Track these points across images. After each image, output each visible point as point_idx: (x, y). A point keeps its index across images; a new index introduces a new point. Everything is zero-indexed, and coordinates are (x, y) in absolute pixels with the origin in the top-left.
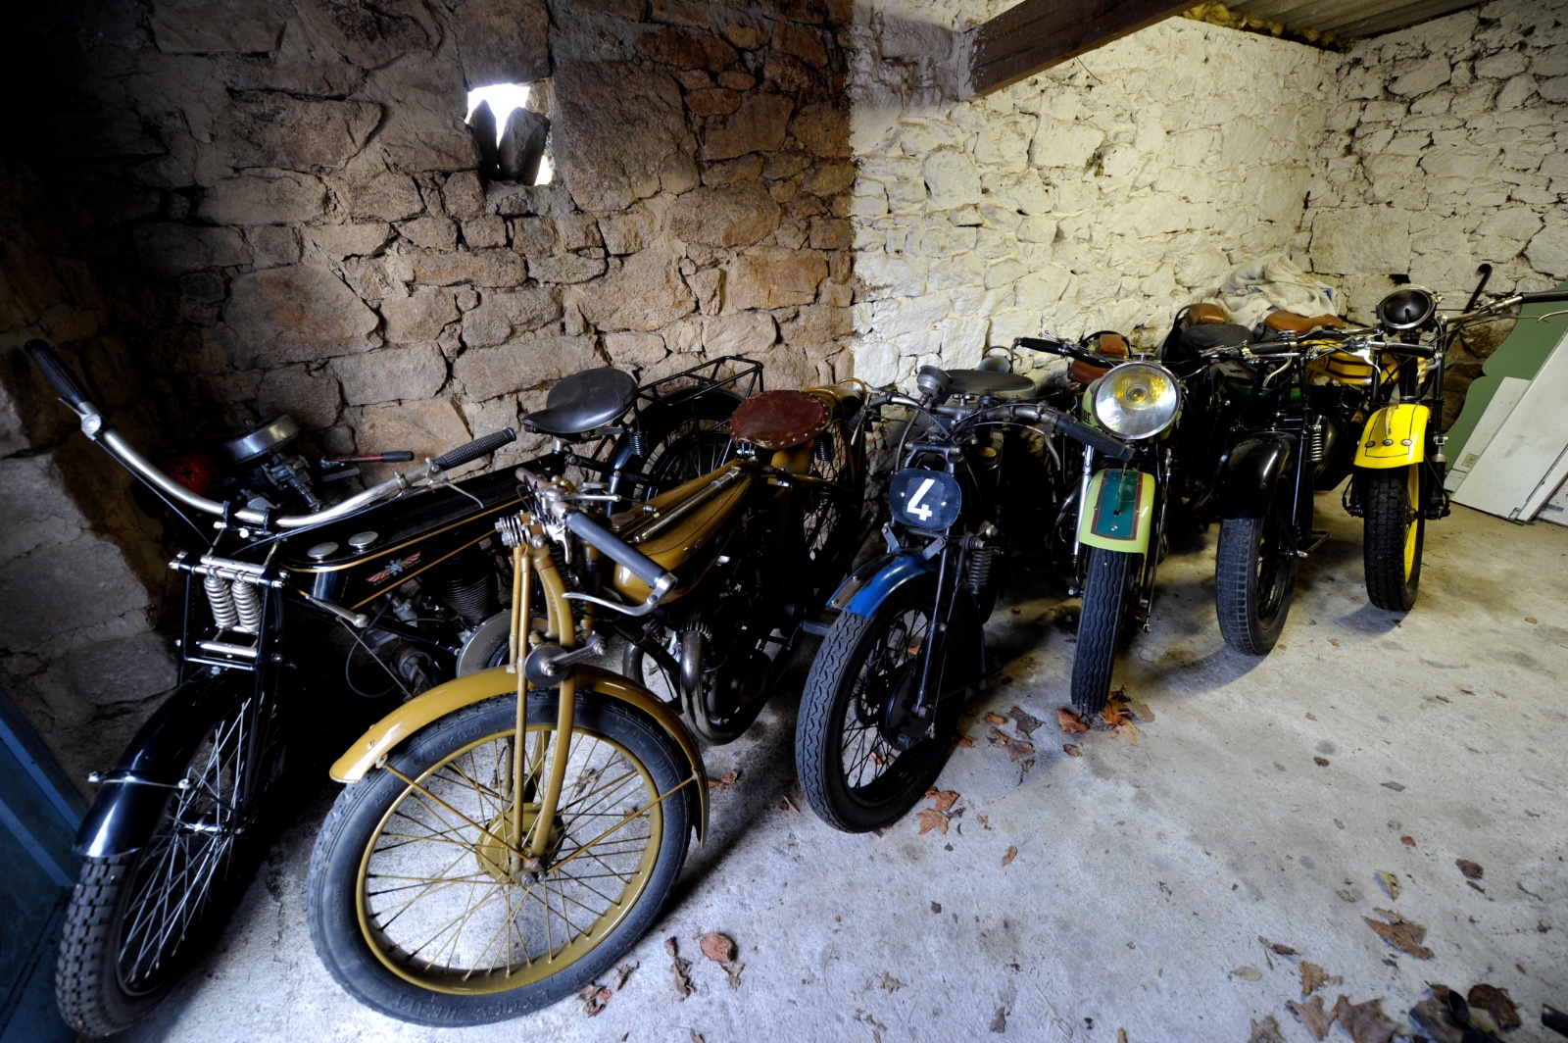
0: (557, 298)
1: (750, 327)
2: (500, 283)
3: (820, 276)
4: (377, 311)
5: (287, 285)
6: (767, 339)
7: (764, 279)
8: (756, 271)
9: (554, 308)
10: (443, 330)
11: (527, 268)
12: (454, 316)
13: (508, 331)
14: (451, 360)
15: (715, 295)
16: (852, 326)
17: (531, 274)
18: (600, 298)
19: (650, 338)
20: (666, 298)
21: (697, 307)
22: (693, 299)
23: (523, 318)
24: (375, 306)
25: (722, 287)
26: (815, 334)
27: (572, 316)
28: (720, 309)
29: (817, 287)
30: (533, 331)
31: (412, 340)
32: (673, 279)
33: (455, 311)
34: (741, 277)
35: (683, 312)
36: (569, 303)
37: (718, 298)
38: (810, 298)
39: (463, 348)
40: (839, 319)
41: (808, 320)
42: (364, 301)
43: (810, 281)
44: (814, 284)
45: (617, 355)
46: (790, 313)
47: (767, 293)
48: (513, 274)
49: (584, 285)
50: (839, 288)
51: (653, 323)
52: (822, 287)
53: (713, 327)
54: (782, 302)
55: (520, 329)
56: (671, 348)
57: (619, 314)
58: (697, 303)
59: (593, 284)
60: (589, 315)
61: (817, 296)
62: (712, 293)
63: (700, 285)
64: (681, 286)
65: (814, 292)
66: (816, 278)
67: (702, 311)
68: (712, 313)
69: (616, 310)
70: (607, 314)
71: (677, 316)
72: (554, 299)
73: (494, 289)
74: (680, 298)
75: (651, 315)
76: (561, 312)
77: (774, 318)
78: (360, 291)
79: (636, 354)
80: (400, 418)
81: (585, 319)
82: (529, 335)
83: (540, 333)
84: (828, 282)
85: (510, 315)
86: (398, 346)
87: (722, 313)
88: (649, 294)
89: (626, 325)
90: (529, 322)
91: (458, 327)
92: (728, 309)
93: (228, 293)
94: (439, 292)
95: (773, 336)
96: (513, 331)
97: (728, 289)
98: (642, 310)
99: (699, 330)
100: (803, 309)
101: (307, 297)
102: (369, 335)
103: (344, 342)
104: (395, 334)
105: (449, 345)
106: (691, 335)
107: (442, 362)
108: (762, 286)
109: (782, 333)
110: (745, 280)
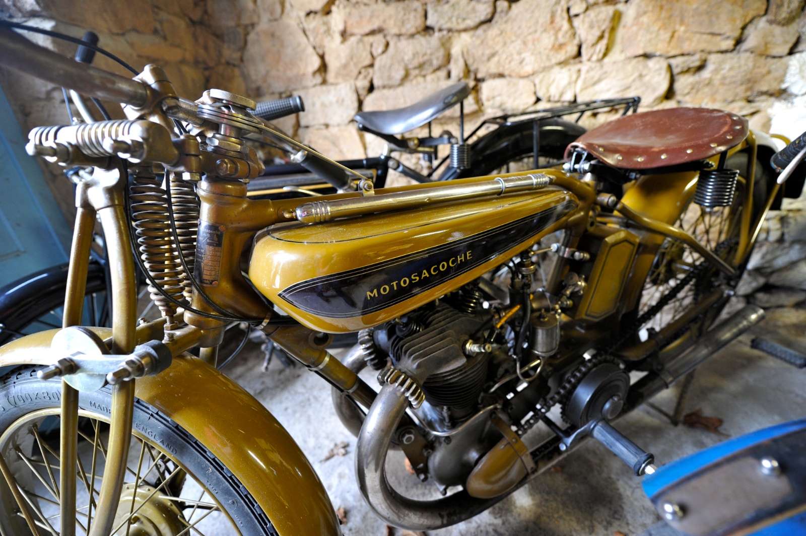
0: (446, 44)
1: (636, 75)
2: (403, 31)
3: (751, 14)
4: (322, 57)
5: (273, 35)
6: (654, 90)
7: (670, 17)
8: (662, 7)
9: (441, 53)
10: (360, 73)
11: (426, 16)
12: (368, 62)
13: (402, 73)
14: (362, 98)
15: (601, 37)
16: (782, 81)
17: (430, 22)
18: (482, 42)
19: (522, 83)
20: (547, 40)
21: (579, 54)
22: (576, 42)
23: (416, 63)
24: (321, 52)
25: (613, 29)
26: (722, 89)
27: (456, 60)
28: (605, 55)
29: (744, 28)
30: (424, 76)
31: (340, 80)
32: (558, 19)
33: (369, 57)
34: (639, 15)
35: (561, 56)
36: (456, 50)
37: (603, 43)
38: (729, 44)
39: (371, 89)
40: (764, 71)
41: (716, 71)
42: (314, 48)
43: (733, 20)
44: (739, 24)
45: (488, 100)
46: (695, 61)
47: (668, 35)
48: (414, 22)
49: (471, 33)
50: (777, 30)
51: (528, 69)
52: (750, 30)
53: (592, 73)
54: (686, 47)
55: (414, 73)
56: (540, 95)
57: (496, 59)
58: (580, 47)
59: (480, 31)
60: (470, 62)
61: (739, 41)
62: (598, 34)
63: (586, 25)
64: (565, 25)
65: (737, 34)
66: (745, 16)
67: (585, 55)
68: (595, 58)
69: (493, 55)
70: (485, 58)
71: (554, 61)
72: (443, 45)
73: (399, 36)
74: (561, 40)
75: (527, 60)
76: (448, 58)
77: (670, 67)
78: (311, 39)
79: (505, 98)
80: (326, 138)
81: (466, 65)
82: (420, 79)
83: (429, 78)
84: (762, 23)
85: (406, 58)
86: (332, 84)
87: (607, 60)
88: (530, 38)
89: (501, 70)
90: (421, 66)
91: (370, 70)
92: (616, 55)
93: (246, 42)
94: (361, 41)
95: (664, 87)
96: (406, 76)
97: (621, 33)
98: (519, 53)
99: (574, 77)
100: (713, 59)
101: (282, 44)
102: (314, 73)
103: (300, 78)
104: (331, 76)
105: (363, 84)
106: (564, 82)
107: (355, 97)
108: (664, 27)
109: (678, 86)
110: (645, 19)
